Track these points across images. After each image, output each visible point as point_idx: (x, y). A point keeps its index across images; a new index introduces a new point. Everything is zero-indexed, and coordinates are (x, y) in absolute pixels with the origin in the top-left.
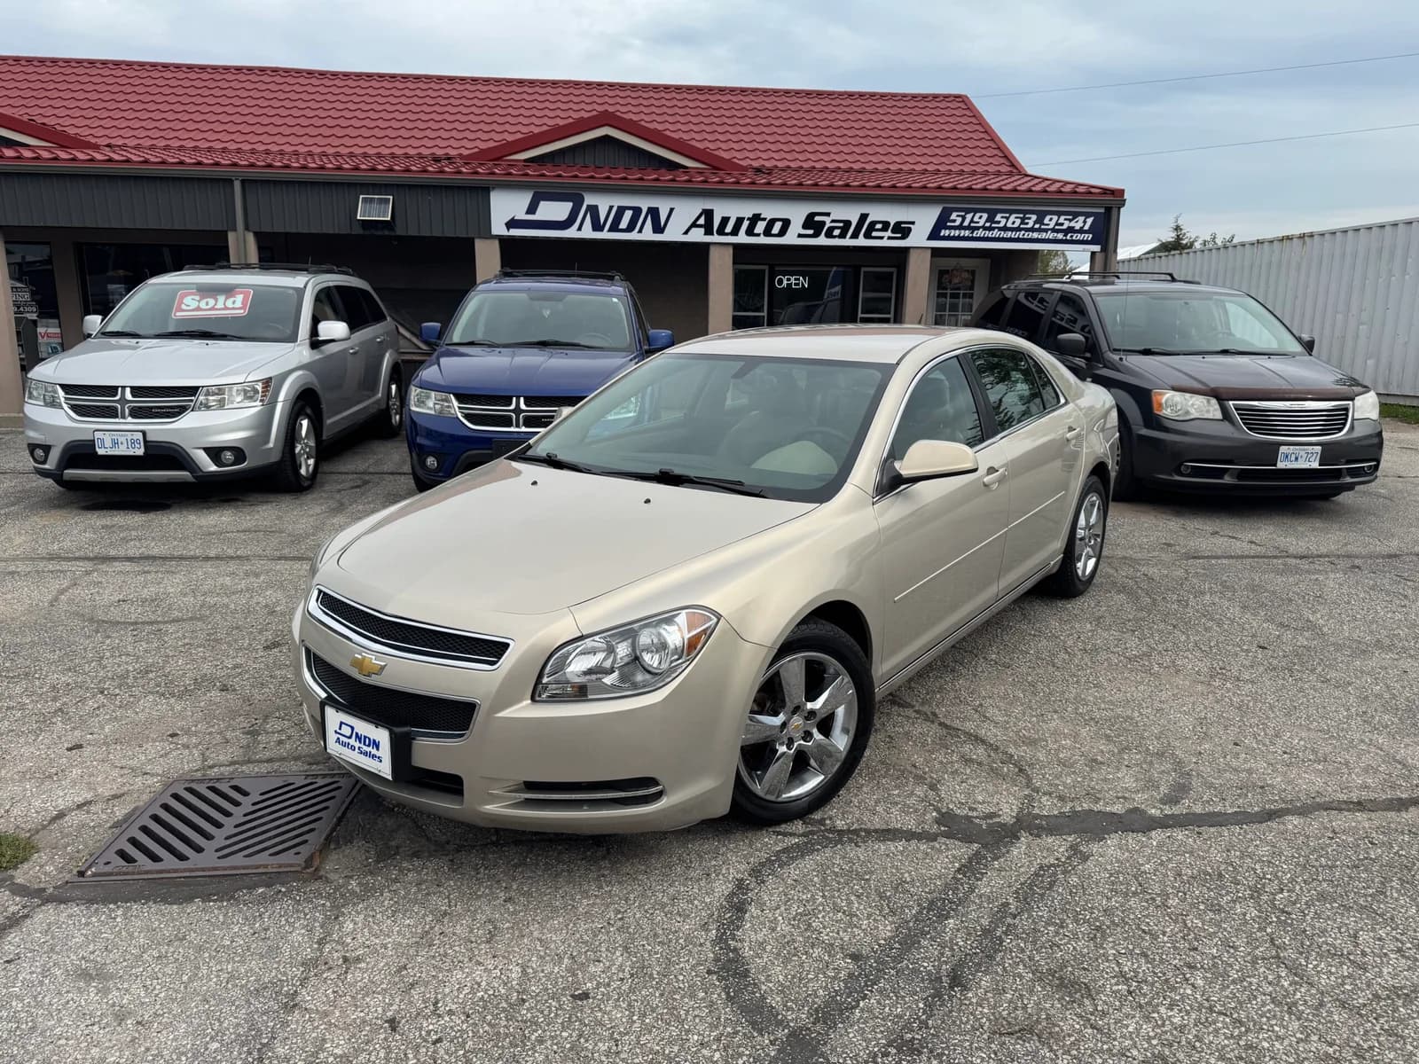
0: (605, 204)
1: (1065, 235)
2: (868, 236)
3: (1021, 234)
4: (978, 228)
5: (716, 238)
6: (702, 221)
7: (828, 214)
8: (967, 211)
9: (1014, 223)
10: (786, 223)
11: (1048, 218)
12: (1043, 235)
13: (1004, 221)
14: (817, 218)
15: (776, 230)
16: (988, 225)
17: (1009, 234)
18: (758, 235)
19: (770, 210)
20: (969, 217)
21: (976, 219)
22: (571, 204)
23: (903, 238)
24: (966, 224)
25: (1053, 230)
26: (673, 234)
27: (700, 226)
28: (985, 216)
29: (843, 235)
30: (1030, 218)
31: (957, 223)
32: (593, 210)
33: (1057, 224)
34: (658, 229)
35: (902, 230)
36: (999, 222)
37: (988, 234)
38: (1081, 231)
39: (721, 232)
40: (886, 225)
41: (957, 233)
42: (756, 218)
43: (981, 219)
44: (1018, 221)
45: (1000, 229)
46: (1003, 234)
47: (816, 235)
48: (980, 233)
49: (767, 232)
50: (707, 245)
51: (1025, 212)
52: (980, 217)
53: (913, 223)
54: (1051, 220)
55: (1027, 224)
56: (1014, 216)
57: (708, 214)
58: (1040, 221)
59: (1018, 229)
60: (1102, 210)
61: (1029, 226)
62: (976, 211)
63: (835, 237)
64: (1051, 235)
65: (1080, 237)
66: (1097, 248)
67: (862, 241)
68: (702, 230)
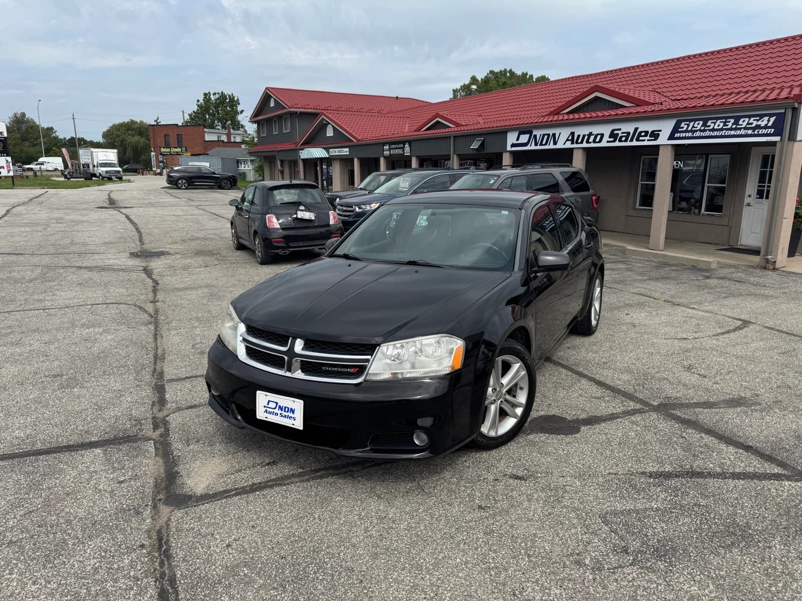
0: (538, 133)
1: (754, 131)
2: (638, 140)
3: (723, 133)
4: (696, 131)
5: (575, 146)
6: (570, 138)
7: (620, 130)
8: (690, 121)
9: (719, 125)
10: (602, 135)
11: (742, 120)
12: (738, 132)
13: (713, 124)
14: (616, 132)
15: (598, 140)
16: (703, 128)
17: (716, 133)
18: (591, 143)
19: (596, 130)
20: (691, 124)
21: (695, 126)
22: (529, 135)
23: (656, 139)
24: (689, 129)
25: (745, 128)
26: (560, 145)
27: (569, 140)
28: (701, 123)
29: (626, 141)
30: (729, 122)
31: (684, 129)
32: (535, 136)
33: (748, 124)
34: (555, 143)
35: (655, 135)
36: (709, 126)
37: (703, 134)
38: (766, 127)
39: (577, 143)
40: (646, 133)
41: (684, 135)
42: (590, 134)
43: (699, 125)
44: (722, 124)
45: (710, 130)
46: (712, 134)
47: (614, 141)
48: (698, 134)
49: (594, 141)
50: (572, 150)
51: (726, 118)
52: (698, 124)
53: (660, 131)
54: (744, 121)
55: (728, 125)
56: (719, 121)
57: (573, 134)
58: (736, 123)
59: (722, 129)
60: (783, 111)
61: (729, 127)
62: (695, 120)
63: (622, 141)
64: (743, 132)
65: (764, 131)
66: (777, 139)
67: (635, 143)
68: (570, 142)
